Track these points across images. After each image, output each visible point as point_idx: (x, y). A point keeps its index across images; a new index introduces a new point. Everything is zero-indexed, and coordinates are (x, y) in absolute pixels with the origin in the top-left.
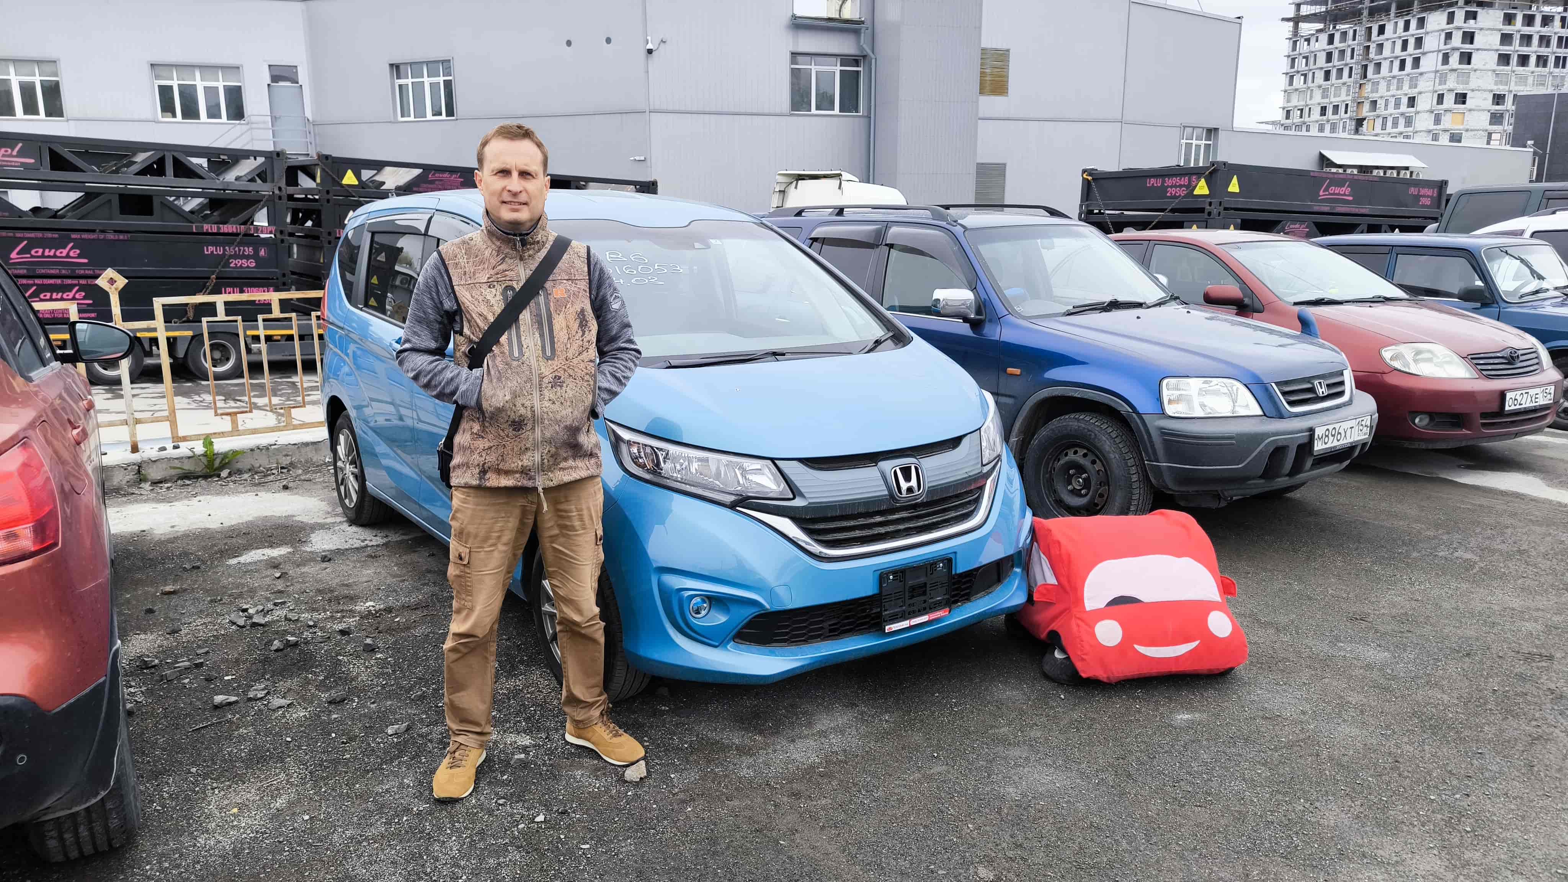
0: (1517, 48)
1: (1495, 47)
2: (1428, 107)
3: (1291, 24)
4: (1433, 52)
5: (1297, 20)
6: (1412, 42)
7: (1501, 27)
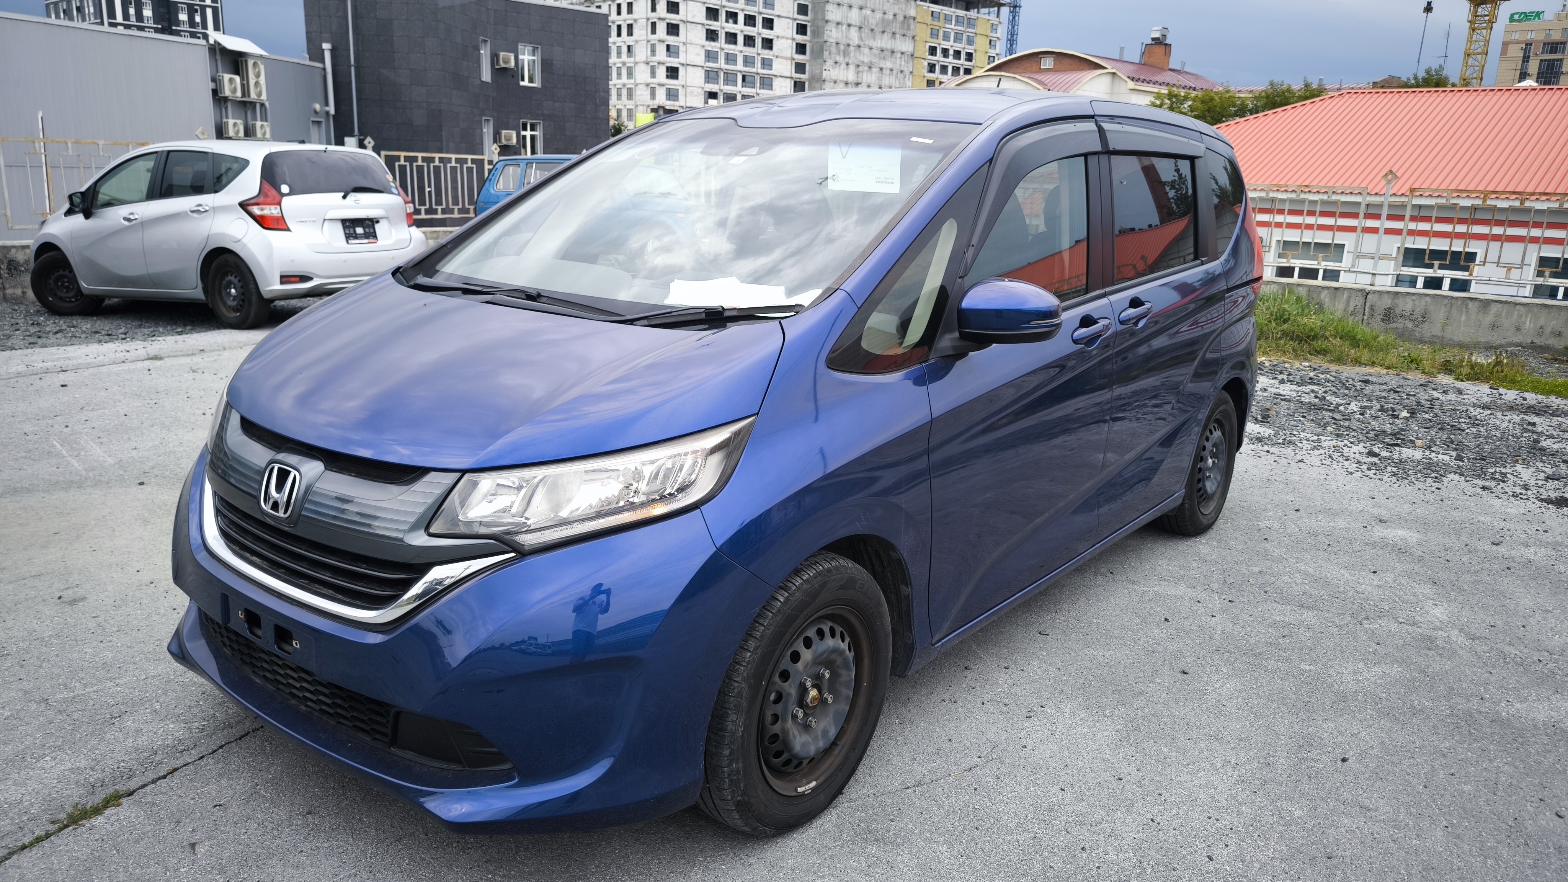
2: (644, 59)
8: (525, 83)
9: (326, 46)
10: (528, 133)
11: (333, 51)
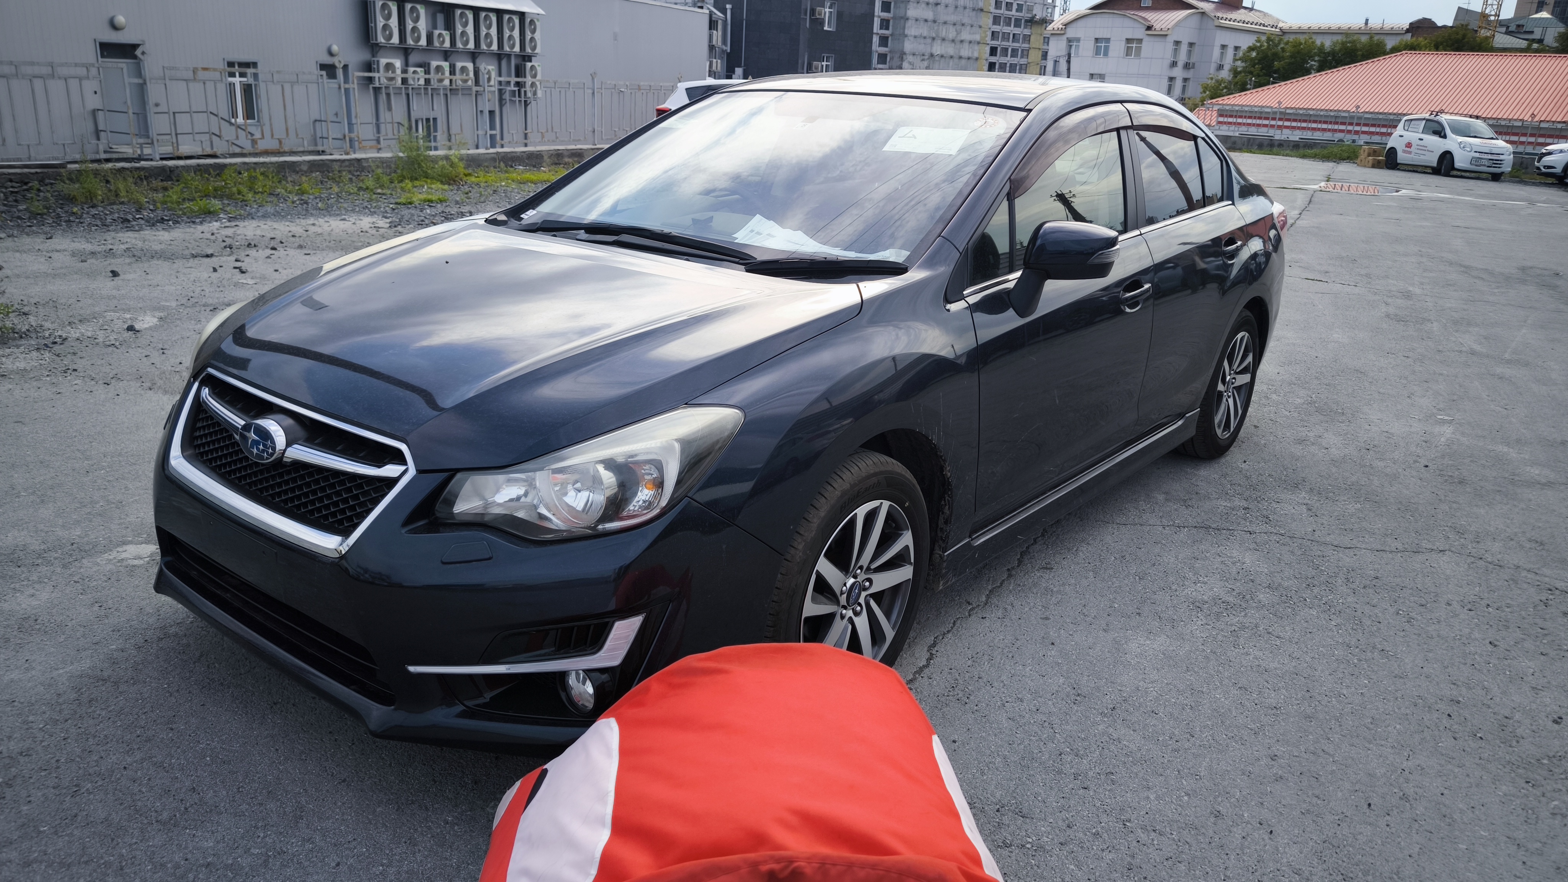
8: (826, 28)
9: (728, 6)
10: (824, 63)
11: (732, 9)
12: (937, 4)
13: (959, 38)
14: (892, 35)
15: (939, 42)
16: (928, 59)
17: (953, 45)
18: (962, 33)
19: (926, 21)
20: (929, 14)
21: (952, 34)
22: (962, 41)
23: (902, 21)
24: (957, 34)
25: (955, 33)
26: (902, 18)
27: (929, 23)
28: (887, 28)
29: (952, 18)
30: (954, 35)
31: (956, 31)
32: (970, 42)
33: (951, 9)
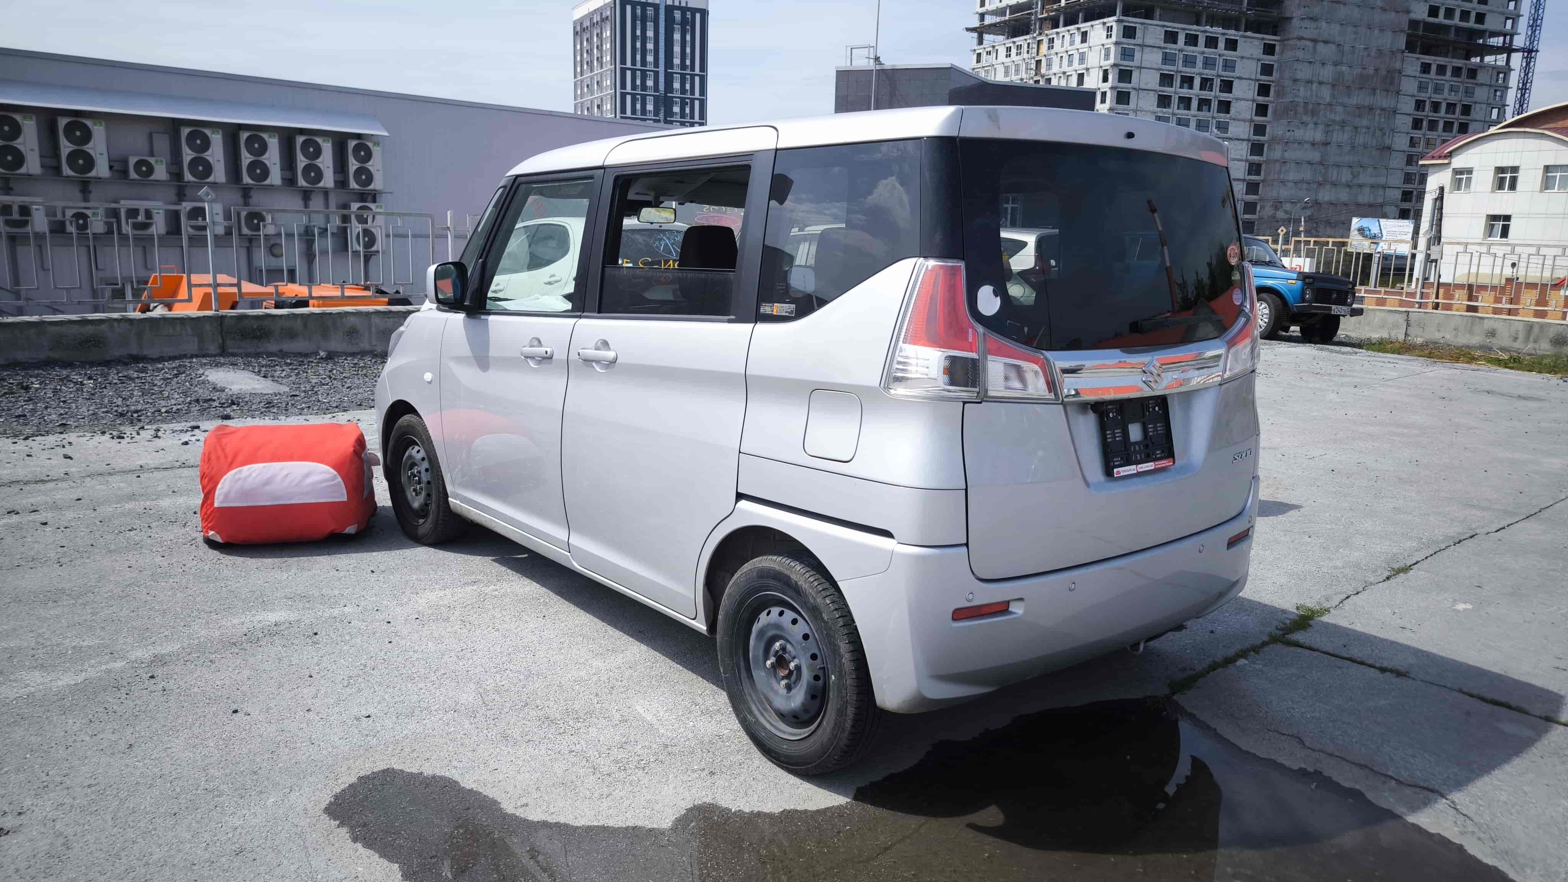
0: (1181, 68)
1: (1155, 66)
3: (975, 35)
4: (1095, 68)
5: (980, 32)
6: (1076, 57)
7: (1162, 44)
12: (1326, 144)
13: (1355, 181)
14: (1263, 181)
15: (1328, 187)
16: (1311, 207)
17: (1348, 190)
18: (1361, 176)
19: (1309, 163)
20: (1315, 156)
21: (1346, 176)
22: (1360, 186)
23: (1278, 165)
24: (1354, 177)
25: (1351, 176)
26: (1277, 161)
27: (1315, 166)
28: (1258, 174)
29: (1348, 159)
30: (1349, 179)
31: (1352, 173)
32: (1372, 186)
33: (1347, 148)
